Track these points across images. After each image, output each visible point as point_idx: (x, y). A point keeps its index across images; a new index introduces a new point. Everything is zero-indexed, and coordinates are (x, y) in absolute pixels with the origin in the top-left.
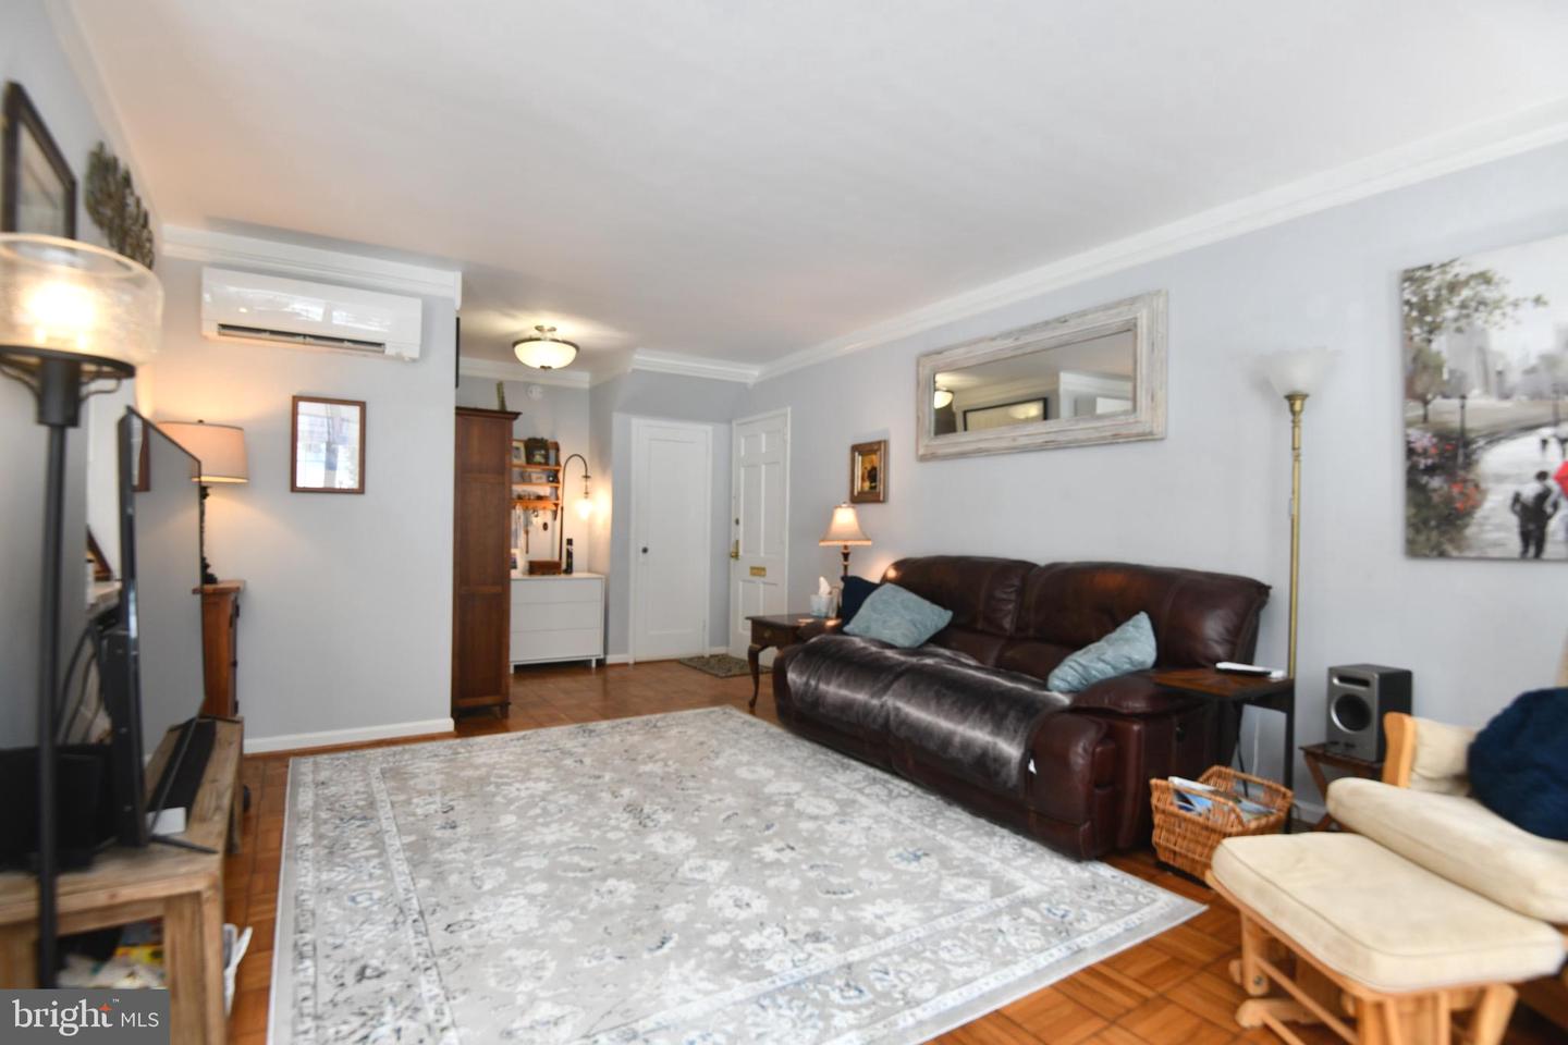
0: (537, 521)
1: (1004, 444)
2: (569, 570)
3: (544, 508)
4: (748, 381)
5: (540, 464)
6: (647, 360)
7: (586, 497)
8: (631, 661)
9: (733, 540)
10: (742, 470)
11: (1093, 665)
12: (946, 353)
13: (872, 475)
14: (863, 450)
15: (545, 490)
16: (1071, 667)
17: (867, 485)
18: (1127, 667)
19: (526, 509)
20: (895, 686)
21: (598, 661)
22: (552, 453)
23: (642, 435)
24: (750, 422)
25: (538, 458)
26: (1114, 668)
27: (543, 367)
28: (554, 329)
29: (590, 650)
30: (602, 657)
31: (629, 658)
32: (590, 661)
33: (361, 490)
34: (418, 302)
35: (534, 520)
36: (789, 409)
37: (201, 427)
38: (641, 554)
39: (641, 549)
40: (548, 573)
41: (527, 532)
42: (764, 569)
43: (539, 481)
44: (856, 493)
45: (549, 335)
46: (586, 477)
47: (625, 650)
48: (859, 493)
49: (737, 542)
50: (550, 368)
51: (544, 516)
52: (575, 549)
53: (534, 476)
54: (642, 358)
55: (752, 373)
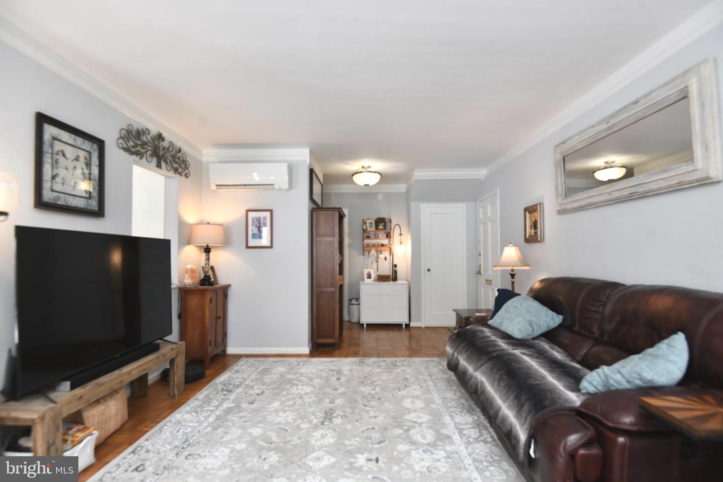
0: (382, 256)
1: (604, 198)
2: (395, 279)
3: (385, 250)
4: (481, 177)
5: (381, 229)
6: (420, 174)
7: (401, 244)
8: (423, 326)
9: (479, 265)
10: (482, 226)
11: (613, 375)
12: (568, 142)
13: (535, 225)
14: (531, 210)
15: (386, 242)
16: (598, 375)
17: (533, 231)
18: (638, 382)
19: (377, 251)
20: (483, 367)
21: (406, 325)
22: (388, 224)
23: (427, 211)
24: (484, 200)
25: (381, 227)
26: (628, 382)
27: (365, 185)
28: (370, 167)
29: (403, 319)
30: (408, 323)
31: (422, 324)
32: (402, 325)
33: (271, 247)
34: (286, 165)
35: (380, 256)
36: (498, 190)
37: (208, 226)
38: (427, 272)
39: (426, 270)
40: (384, 281)
41: (377, 261)
42: (491, 281)
43: (382, 237)
44: (527, 237)
45: (368, 170)
46: (401, 234)
47: (420, 320)
48: (529, 236)
49: (480, 265)
50: (368, 185)
51: (386, 254)
52: (398, 269)
53: (380, 235)
54: (418, 173)
55: (481, 173)
